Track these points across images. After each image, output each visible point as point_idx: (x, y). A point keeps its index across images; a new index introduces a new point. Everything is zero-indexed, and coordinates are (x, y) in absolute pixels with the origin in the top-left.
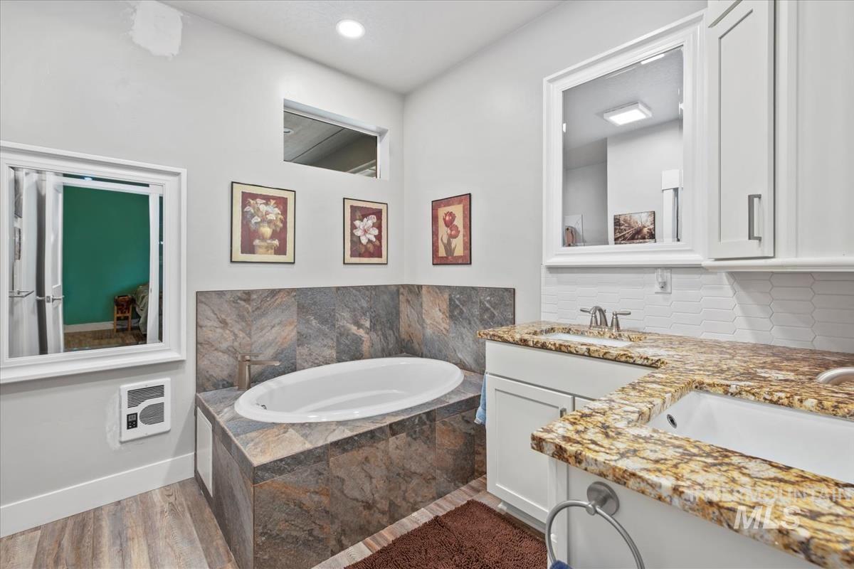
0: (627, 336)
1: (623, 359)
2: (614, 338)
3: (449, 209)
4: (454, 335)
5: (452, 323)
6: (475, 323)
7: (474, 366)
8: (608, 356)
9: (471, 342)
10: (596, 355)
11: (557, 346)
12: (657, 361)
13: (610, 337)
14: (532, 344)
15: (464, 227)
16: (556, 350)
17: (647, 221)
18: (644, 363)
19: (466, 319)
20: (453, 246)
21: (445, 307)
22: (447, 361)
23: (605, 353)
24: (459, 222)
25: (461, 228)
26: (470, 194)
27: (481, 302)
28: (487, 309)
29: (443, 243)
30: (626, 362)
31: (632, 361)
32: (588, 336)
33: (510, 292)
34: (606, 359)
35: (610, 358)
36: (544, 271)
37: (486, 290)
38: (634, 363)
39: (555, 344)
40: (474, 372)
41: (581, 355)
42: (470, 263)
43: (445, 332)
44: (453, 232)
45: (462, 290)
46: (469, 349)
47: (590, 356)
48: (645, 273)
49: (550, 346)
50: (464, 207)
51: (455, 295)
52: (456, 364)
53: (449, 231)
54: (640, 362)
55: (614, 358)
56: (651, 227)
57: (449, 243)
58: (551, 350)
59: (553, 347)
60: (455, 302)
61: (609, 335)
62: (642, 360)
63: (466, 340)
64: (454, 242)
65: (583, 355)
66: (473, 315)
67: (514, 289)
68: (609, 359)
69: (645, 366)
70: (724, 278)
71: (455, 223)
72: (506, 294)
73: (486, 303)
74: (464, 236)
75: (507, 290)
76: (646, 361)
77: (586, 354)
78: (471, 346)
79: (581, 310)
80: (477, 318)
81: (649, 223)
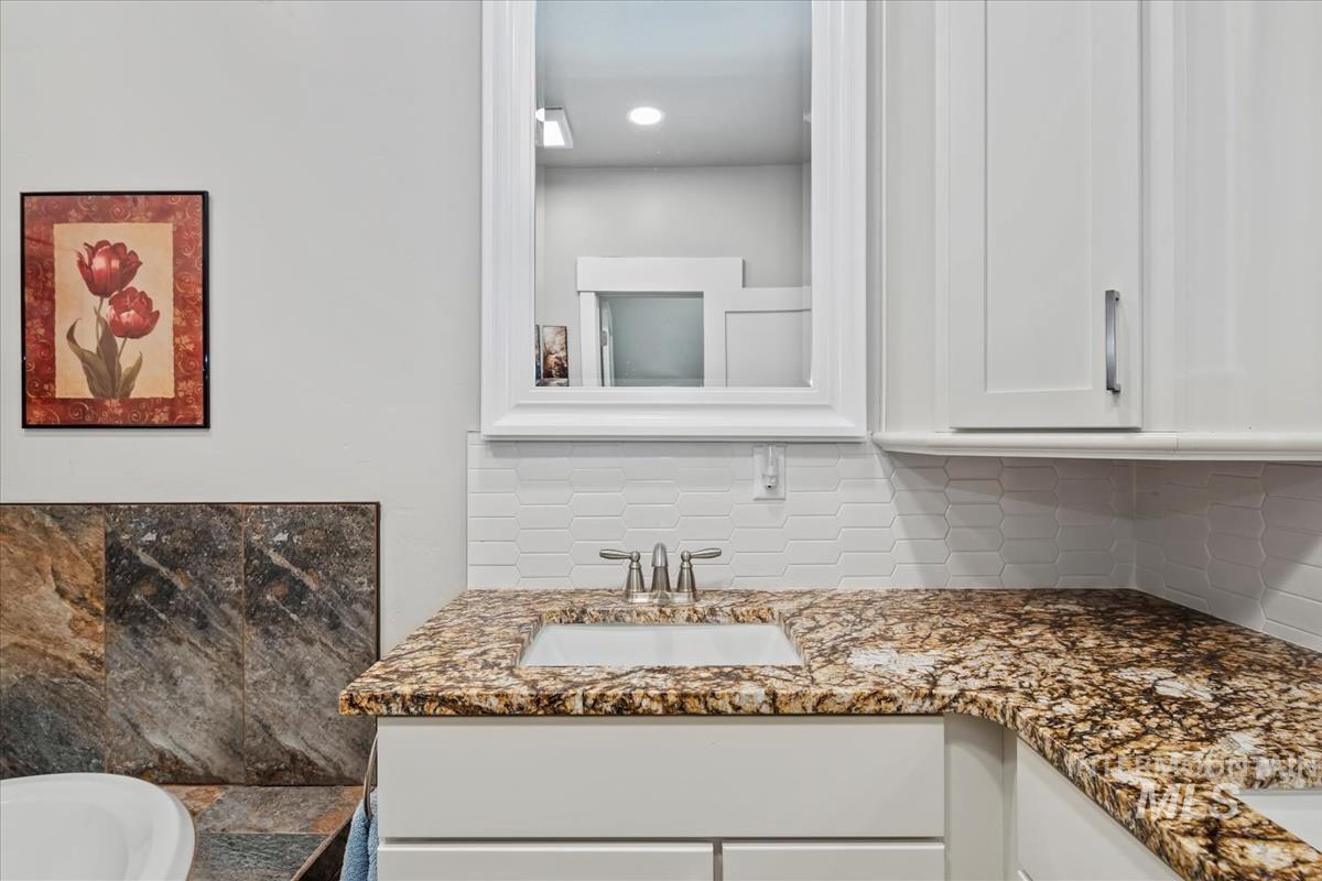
0: (728, 609)
1: (871, 706)
2: (700, 620)
3: (112, 232)
4: (129, 672)
5: (122, 635)
6: (228, 622)
7: (218, 764)
8: (829, 706)
9: (208, 689)
10: (796, 707)
11: (672, 699)
12: (956, 699)
13: (689, 619)
14: (578, 706)
15: (180, 301)
16: (668, 712)
17: (554, 343)
18: (924, 709)
19: (186, 611)
20: (126, 362)
21: (86, 578)
22: (99, 769)
23: (822, 699)
24: (155, 280)
25: (163, 303)
26: (204, 195)
27: (250, 550)
28: (277, 573)
29: (83, 355)
30: (879, 713)
31: (892, 707)
32: (632, 624)
33: (364, 513)
34: (825, 714)
35: (836, 709)
36: (476, 451)
37: (270, 513)
38: (898, 713)
39: (663, 696)
40: (221, 782)
41: (747, 715)
42: (206, 425)
43: (85, 668)
44: (127, 317)
45: (167, 516)
46: (198, 712)
47: (776, 713)
48: (733, 455)
49: (646, 702)
50: (177, 234)
51: (136, 534)
52: (139, 773)
53: (107, 311)
54: (912, 709)
55: (843, 709)
56: (562, 354)
57: (108, 351)
58: (649, 713)
59: (657, 707)
60: (133, 557)
61: (685, 615)
62: (919, 701)
63: (186, 685)
64: (129, 352)
65: (757, 713)
66: (216, 598)
67: (378, 505)
68: (832, 714)
69: (927, 714)
70: (878, 464)
71: (138, 283)
72: (348, 519)
73: (271, 552)
74: (177, 332)
75: (352, 507)
76: (928, 703)
77: (765, 709)
78: (209, 700)
79: (602, 555)
80: (235, 605)
81: (556, 348)
